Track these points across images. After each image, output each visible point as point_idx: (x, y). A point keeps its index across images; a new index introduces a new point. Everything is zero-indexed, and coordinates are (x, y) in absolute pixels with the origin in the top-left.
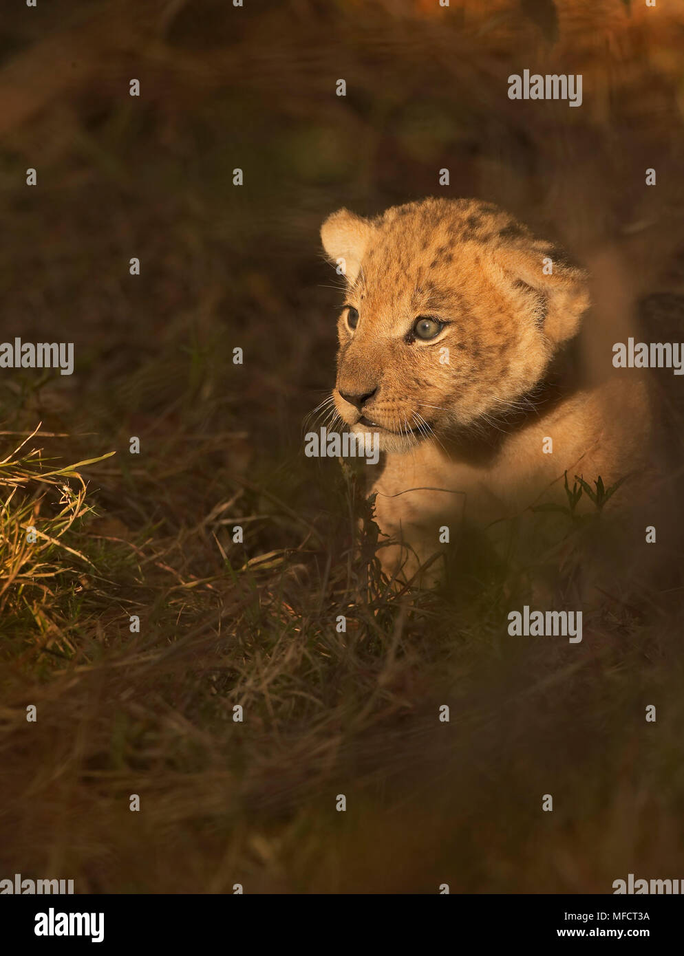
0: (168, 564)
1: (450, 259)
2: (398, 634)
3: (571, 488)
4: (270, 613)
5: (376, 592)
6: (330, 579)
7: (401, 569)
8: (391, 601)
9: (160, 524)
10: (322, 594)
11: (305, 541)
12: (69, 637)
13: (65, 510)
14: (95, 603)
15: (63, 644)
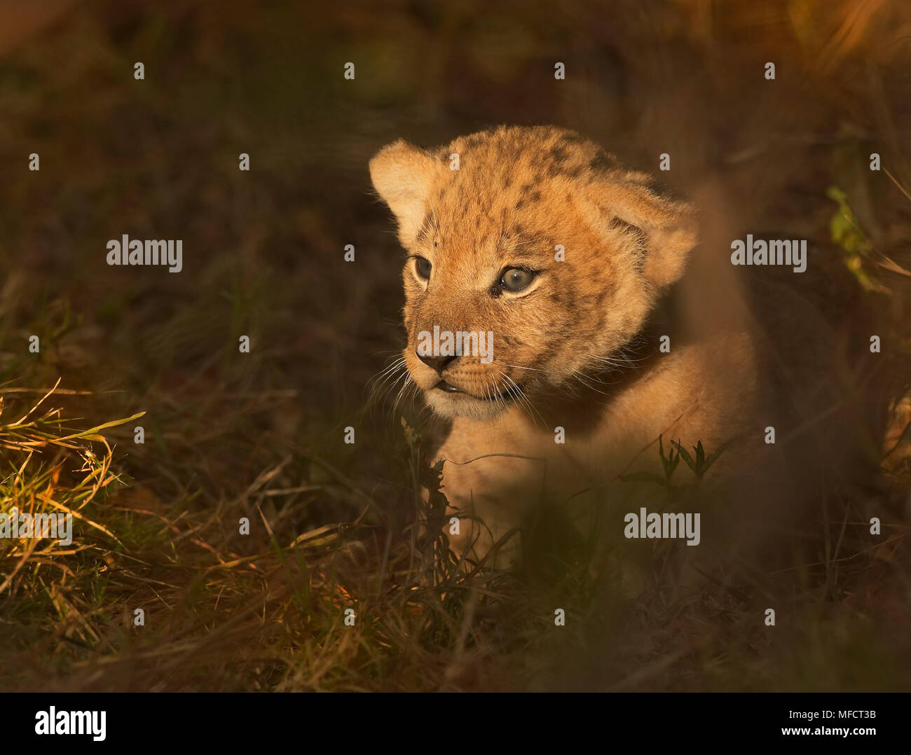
0: (206, 541)
1: (537, 197)
2: (469, 620)
3: (666, 454)
4: (322, 596)
5: (443, 574)
6: (391, 558)
7: (472, 546)
8: (460, 583)
9: (196, 494)
10: (381, 575)
11: (362, 515)
12: (92, 623)
13: (88, 478)
14: (122, 585)
15: (85, 632)
